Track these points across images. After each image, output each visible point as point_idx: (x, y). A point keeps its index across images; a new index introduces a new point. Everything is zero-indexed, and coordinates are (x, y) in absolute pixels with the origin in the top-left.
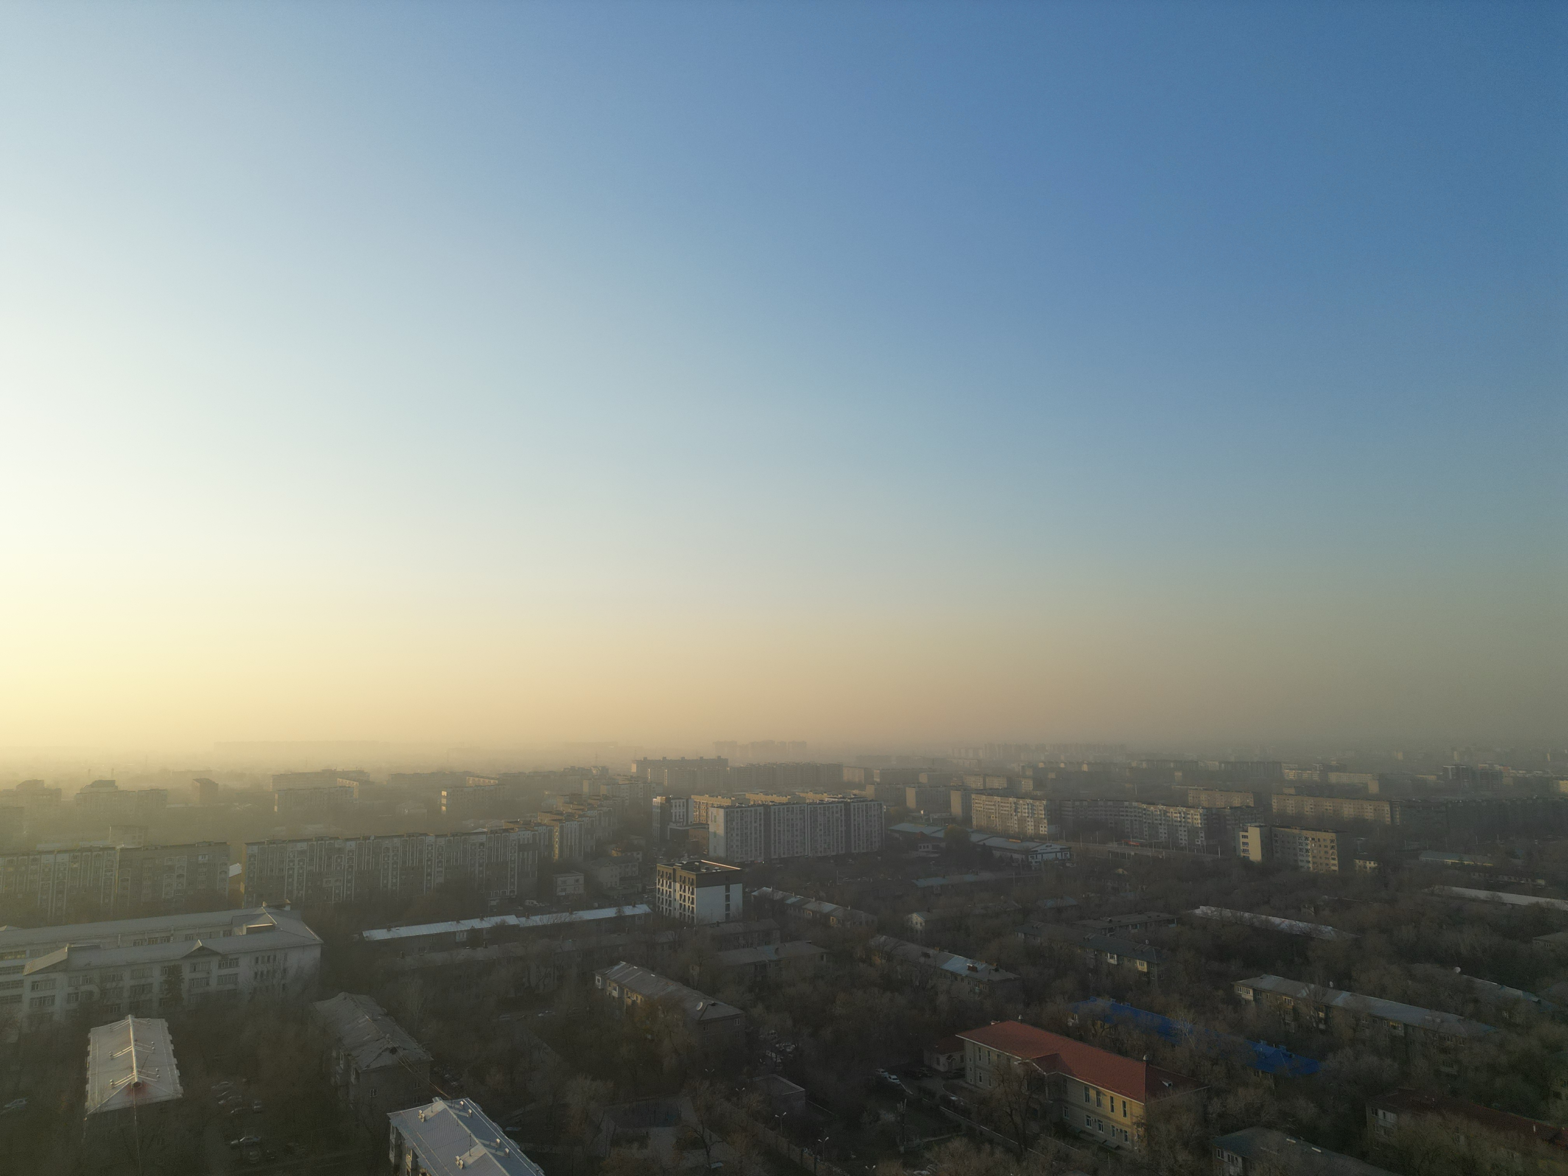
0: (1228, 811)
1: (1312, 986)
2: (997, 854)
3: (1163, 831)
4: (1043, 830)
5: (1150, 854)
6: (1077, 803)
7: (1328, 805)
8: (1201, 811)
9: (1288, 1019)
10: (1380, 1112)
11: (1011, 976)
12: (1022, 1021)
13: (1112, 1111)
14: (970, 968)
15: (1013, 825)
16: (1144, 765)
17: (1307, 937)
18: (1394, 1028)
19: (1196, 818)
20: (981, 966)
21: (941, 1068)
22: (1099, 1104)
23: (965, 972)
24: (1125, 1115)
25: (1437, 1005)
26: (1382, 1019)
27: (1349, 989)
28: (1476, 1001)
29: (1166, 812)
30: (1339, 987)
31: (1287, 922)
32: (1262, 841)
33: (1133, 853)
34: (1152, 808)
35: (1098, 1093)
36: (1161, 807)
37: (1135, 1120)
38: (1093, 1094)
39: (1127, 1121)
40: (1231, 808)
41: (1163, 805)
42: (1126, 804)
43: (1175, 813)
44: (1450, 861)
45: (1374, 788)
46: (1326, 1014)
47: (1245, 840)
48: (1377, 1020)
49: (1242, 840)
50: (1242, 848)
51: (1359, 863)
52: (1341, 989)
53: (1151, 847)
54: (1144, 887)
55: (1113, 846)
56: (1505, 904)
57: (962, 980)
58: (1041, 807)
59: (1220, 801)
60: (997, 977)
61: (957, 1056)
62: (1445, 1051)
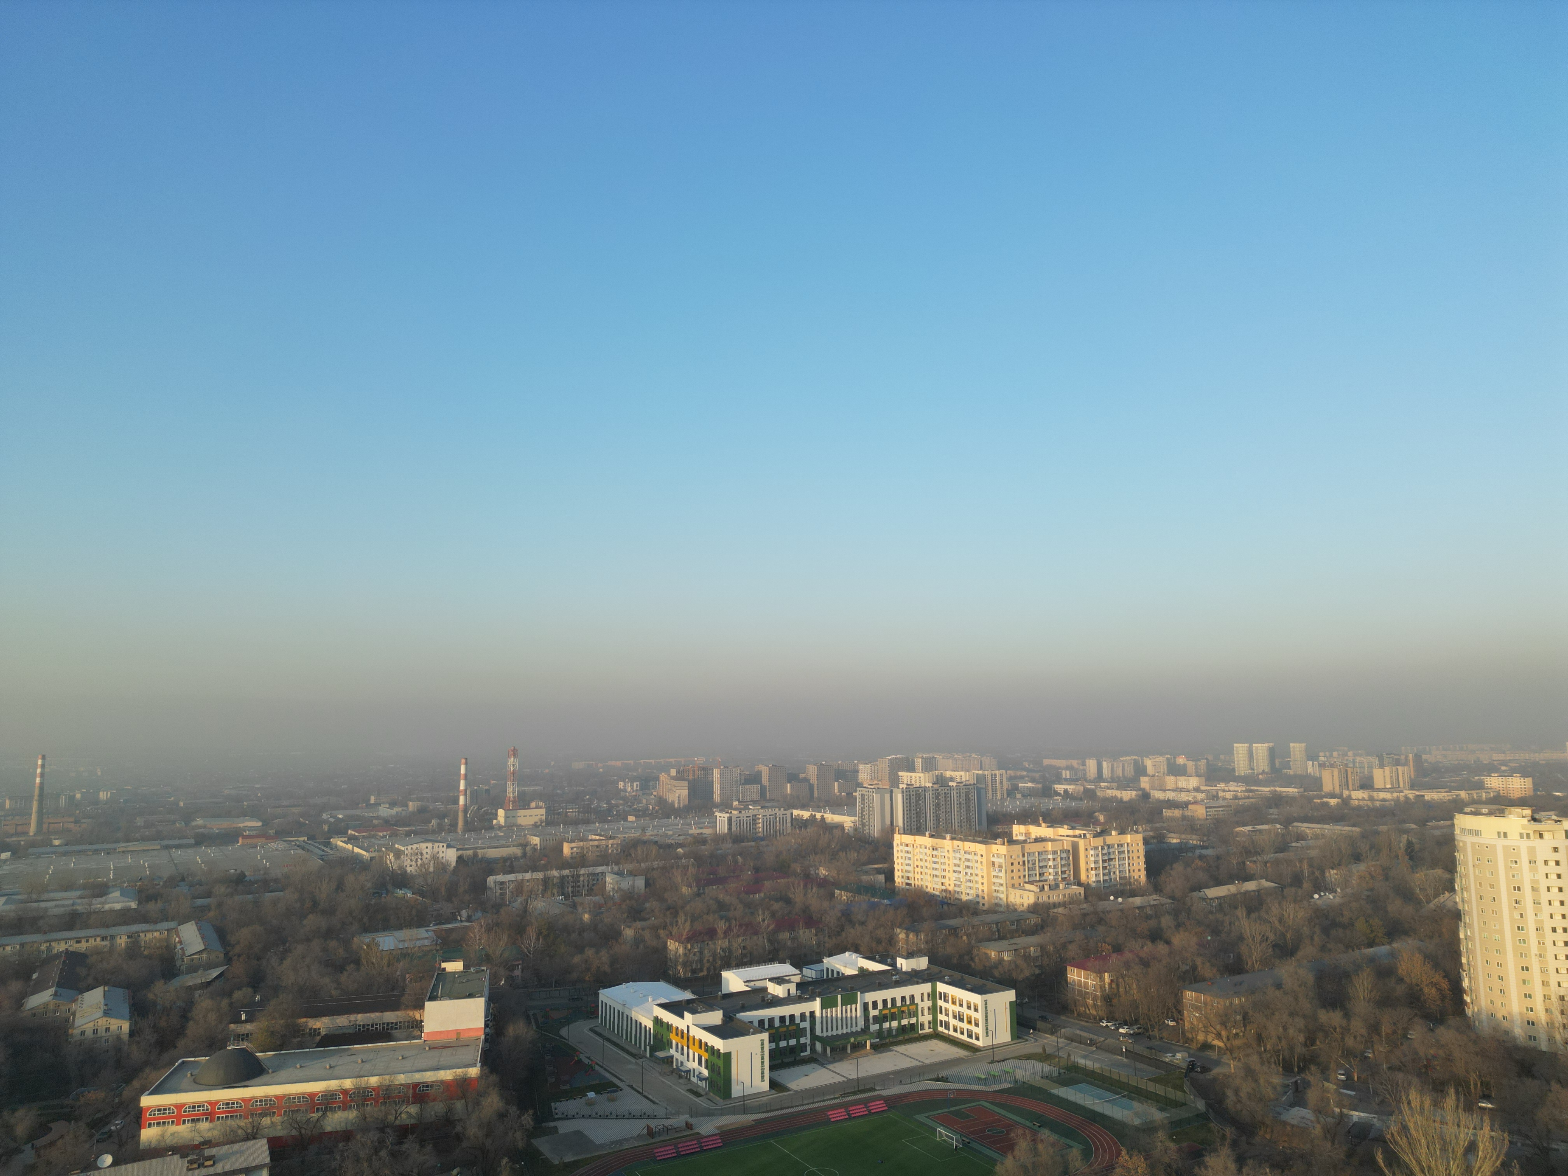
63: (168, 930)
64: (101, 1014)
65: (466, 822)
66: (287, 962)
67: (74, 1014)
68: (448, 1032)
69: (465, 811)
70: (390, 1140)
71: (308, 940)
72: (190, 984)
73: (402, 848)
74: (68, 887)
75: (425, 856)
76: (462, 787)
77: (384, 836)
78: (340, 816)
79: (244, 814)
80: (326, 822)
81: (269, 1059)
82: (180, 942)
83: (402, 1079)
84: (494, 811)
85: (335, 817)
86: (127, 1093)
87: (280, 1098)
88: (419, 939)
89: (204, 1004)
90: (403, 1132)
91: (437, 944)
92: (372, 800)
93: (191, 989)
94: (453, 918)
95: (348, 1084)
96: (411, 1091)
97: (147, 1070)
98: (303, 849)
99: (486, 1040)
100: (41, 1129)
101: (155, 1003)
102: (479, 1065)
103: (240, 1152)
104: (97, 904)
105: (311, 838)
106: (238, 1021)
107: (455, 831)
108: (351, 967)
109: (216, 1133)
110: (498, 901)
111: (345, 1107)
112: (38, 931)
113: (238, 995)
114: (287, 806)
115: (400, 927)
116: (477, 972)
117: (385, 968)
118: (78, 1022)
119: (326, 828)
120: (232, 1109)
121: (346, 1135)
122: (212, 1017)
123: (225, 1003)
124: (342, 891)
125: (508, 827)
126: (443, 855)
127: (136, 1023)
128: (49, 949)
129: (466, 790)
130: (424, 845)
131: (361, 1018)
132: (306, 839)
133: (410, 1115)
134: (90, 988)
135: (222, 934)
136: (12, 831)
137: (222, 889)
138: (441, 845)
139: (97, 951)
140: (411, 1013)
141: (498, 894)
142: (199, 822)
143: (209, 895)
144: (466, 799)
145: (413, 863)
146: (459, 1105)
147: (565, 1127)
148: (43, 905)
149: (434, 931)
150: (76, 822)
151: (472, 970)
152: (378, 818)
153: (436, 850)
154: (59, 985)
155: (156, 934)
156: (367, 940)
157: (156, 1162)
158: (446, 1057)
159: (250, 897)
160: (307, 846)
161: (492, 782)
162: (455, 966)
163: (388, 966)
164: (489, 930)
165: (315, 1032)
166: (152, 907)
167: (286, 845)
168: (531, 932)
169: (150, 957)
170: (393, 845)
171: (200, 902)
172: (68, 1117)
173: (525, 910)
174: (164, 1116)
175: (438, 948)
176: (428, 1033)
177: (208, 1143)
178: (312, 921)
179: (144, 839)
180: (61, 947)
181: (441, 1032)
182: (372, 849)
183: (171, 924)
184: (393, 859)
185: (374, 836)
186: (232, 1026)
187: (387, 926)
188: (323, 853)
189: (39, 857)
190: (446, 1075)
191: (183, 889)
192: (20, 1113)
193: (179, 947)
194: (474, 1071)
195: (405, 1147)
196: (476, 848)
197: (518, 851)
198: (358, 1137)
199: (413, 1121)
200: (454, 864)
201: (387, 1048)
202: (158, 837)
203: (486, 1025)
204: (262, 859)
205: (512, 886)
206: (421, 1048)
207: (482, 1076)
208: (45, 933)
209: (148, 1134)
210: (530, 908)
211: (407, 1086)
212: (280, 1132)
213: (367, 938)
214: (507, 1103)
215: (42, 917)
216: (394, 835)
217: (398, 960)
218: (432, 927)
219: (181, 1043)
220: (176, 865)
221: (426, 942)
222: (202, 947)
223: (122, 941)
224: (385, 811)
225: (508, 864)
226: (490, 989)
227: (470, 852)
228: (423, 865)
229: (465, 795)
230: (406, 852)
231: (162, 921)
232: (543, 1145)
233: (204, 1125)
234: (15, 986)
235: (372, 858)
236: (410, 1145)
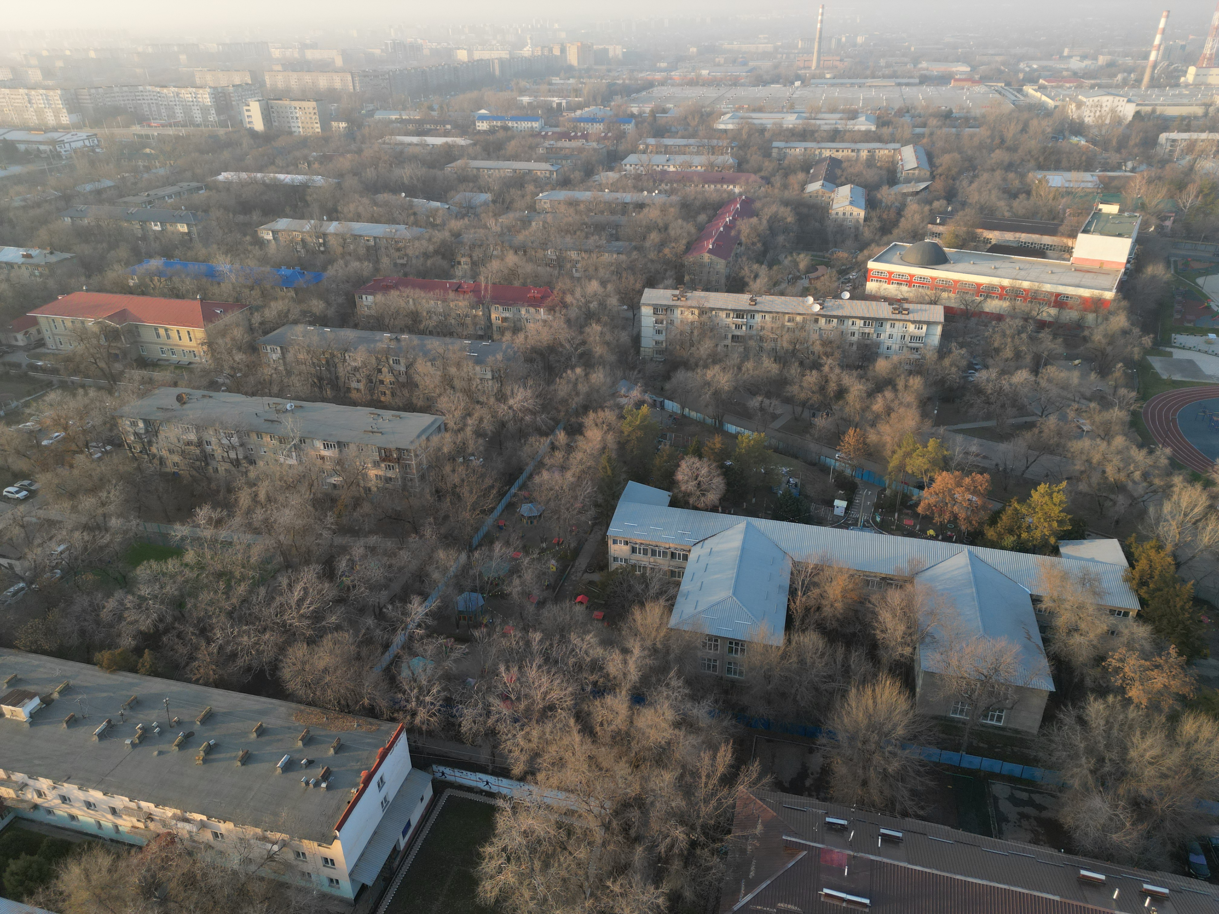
0: (231, 89)
1: (312, 222)
2: (22, 147)
3: (178, 111)
4: (65, 119)
5: (171, 133)
6: (93, 91)
7: (308, 78)
8: (208, 90)
9: (299, 248)
10: (364, 297)
11: (67, 255)
12: (87, 290)
13: (180, 339)
14: (24, 256)
15: (32, 118)
16: (150, 50)
17: (304, 186)
18: (368, 240)
19: (206, 98)
20: (34, 252)
21: (21, 343)
22: (168, 337)
23: (21, 260)
24: (191, 340)
25: (392, 221)
26: (360, 236)
27: (337, 219)
28: (415, 214)
29: (178, 94)
30: (331, 219)
31: (289, 176)
32: (262, 113)
33: (156, 134)
34: (165, 91)
35: (166, 330)
36: (173, 89)
37: (199, 342)
38: (162, 332)
39: (193, 343)
40: (233, 86)
41: (175, 87)
42: (141, 88)
43: (186, 94)
44: (393, 117)
45: (339, 62)
46: (324, 240)
47: (248, 114)
48: (356, 237)
49: (246, 114)
50: (247, 120)
51: (334, 124)
52: (332, 220)
53: (171, 126)
54: (172, 162)
55: (136, 129)
56: (428, 145)
57: (19, 267)
58: (56, 96)
59: (224, 80)
60: (53, 259)
61: (33, 330)
62: (398, 250)
63: (894, 150)
64: (848, 203)
65: (1152, 78)
66: (975, 185)
67: (833, 200)
68: (1094, 260)
69: (1154, 67)
70: (1031, 328)
71: (993, 170)
72: (905, 191)
73: (1084, 100)
74: (833, 111)
75: (1104, 108)
76: (1157, 41)
77: (1070, 88)
78: (1035, 66)
79: (958, 60)
80: (1022, 71)
81: (952, 253)
82: (901, 160)
83: (1048, 287)
84: (1184, 68)
85: (1029, 67)
86: (860, 257)
87: (956, 282)
88: (1083, 182)
89: (913, 207)
90: (1042, 325)
91: (1098, 188)
92: (1066, 52)
93: (905, 195)
94: (1118, 167)
95: (1006, 282)
96: (1053, 298)
97: (873, 245)
98: (1000, 93)
99: (1125, 273)
100: (812, 268)
101: (881, 202)
102: (1114, 291)
103: (925, 310)
104: (851, 125)
105: (1008, 84)
106: (934, 223)
107: (1139, 87)
108: (1023, 196)
109: (911, 295)
110: (1166, 157)
111: (1001, 297)
112: (815, 140)
113: (936, 204)
114: (992, 55)
115: (1069, 169)
116: (1130, 217)
117: (1050, 201)
118: (835, 206)
119: (1021, 76)
120: (923, 282)
121: (999, 317)
122: (917, 217)
123: (927, 208)
124: (1026, 132)
125: (1196, 85)
126: (1122, 109)
127: (869, 213)
128: (820, 154)
129: (1160, 45)
130: (1105, 98)
131: (1024, 237)
132: (1003, 85)
133: (1049, 315)
134: (842, 184)
135: (930, 157)
136: (802, 65)
137: (933, 122)
138: (1122, 99)
139: (848, 160)
140: (1065, 240)
141: (1167, 150)
142: (924, 65)
143: (924, 125)
144: (1158, 54)
145: (1092, 114)
146: (1091, 317)
147: (1178, 354)
148: (818, 122)
149: (1099, 177)
150: (841, 60)
151: (1126, 214)
152: (1067, 70)
153: (1116, 103)
154: (825, 179)
155: (886, 152)
156: (1039, 176)
157: (874, 303)
158: (1088, 279)
159: (954, 130)
160: (1003, 91)
161: (1191, 37)
162: (1111, 209)
163: (1054, 199)
164: (1150, 181)
165: (987, 241)
166: (886, 131)
167: (987, 89)
168: (1192, 189)
169: (880, 168)
170: (1077, 95)
171: (918, 130)
172: (827, 264)
173: (1191, 169)
174: (881, 277)
175: (1099, 191)
176: (1076, 258)
177: (906, 300)
178: (999, 155)
179: (884, 77)
180: (827, 153)
181: (1087, 260)
182: (1058, 99)
183: (897, 146)
184: (1074, 109)
185: (1061, 87)
186: (930, 226)
187: (1057, 167)
188: (1014, 98)
189: (817, 86)
190: (1086, 293)
191: (907, 119)
192: (802, 256)
193: (900, 163)
194: (1109, 295)
195: (1041, 335)
196: (1156, 105)
197: (1199, 111)
198: (1007, 320)
199: (1051, 319)
200: (1130, 118)
201: (1040, 263)
202: (894, 76)
203: (1128, 262)
204: (967, 99)
205: (1184, 144)
206: (1069, 268)
207: (1114, 300)
208: (818, 142)
209: (871, 286)
210: (1197, 166)
211: (1051, 293)
212: (953, 304)
213: (1040, 175)
214: (1132, 324)
215: (817, 131)
216: (1079, 87)
217: (1063, 197)
218: (1098, 173)
219: (896, 231)
220: (904, 100)
221: (1090, 185)
222: (916, 166)
223: (864, 154)
224: (1076, 64)
225: (1185, 123)
226: (1139, 233)
227: (1149, 109)
228: (1100, 117)
229: (1158, 50)
230: (1088, 103)
231: (890, 142)
232: (1157, 363)
233: (904, 288)
234: (801, 176)
235: (1056, 107)
236: (1045, 335)
